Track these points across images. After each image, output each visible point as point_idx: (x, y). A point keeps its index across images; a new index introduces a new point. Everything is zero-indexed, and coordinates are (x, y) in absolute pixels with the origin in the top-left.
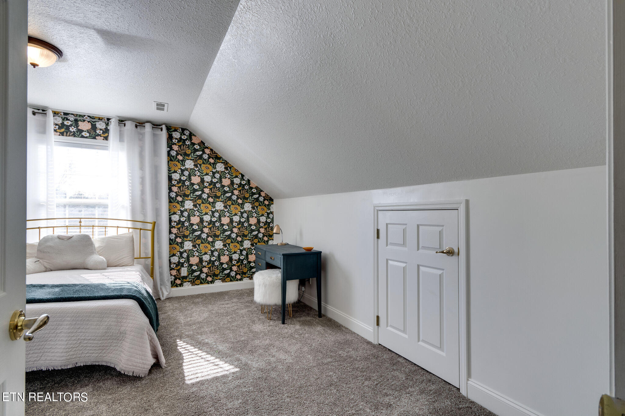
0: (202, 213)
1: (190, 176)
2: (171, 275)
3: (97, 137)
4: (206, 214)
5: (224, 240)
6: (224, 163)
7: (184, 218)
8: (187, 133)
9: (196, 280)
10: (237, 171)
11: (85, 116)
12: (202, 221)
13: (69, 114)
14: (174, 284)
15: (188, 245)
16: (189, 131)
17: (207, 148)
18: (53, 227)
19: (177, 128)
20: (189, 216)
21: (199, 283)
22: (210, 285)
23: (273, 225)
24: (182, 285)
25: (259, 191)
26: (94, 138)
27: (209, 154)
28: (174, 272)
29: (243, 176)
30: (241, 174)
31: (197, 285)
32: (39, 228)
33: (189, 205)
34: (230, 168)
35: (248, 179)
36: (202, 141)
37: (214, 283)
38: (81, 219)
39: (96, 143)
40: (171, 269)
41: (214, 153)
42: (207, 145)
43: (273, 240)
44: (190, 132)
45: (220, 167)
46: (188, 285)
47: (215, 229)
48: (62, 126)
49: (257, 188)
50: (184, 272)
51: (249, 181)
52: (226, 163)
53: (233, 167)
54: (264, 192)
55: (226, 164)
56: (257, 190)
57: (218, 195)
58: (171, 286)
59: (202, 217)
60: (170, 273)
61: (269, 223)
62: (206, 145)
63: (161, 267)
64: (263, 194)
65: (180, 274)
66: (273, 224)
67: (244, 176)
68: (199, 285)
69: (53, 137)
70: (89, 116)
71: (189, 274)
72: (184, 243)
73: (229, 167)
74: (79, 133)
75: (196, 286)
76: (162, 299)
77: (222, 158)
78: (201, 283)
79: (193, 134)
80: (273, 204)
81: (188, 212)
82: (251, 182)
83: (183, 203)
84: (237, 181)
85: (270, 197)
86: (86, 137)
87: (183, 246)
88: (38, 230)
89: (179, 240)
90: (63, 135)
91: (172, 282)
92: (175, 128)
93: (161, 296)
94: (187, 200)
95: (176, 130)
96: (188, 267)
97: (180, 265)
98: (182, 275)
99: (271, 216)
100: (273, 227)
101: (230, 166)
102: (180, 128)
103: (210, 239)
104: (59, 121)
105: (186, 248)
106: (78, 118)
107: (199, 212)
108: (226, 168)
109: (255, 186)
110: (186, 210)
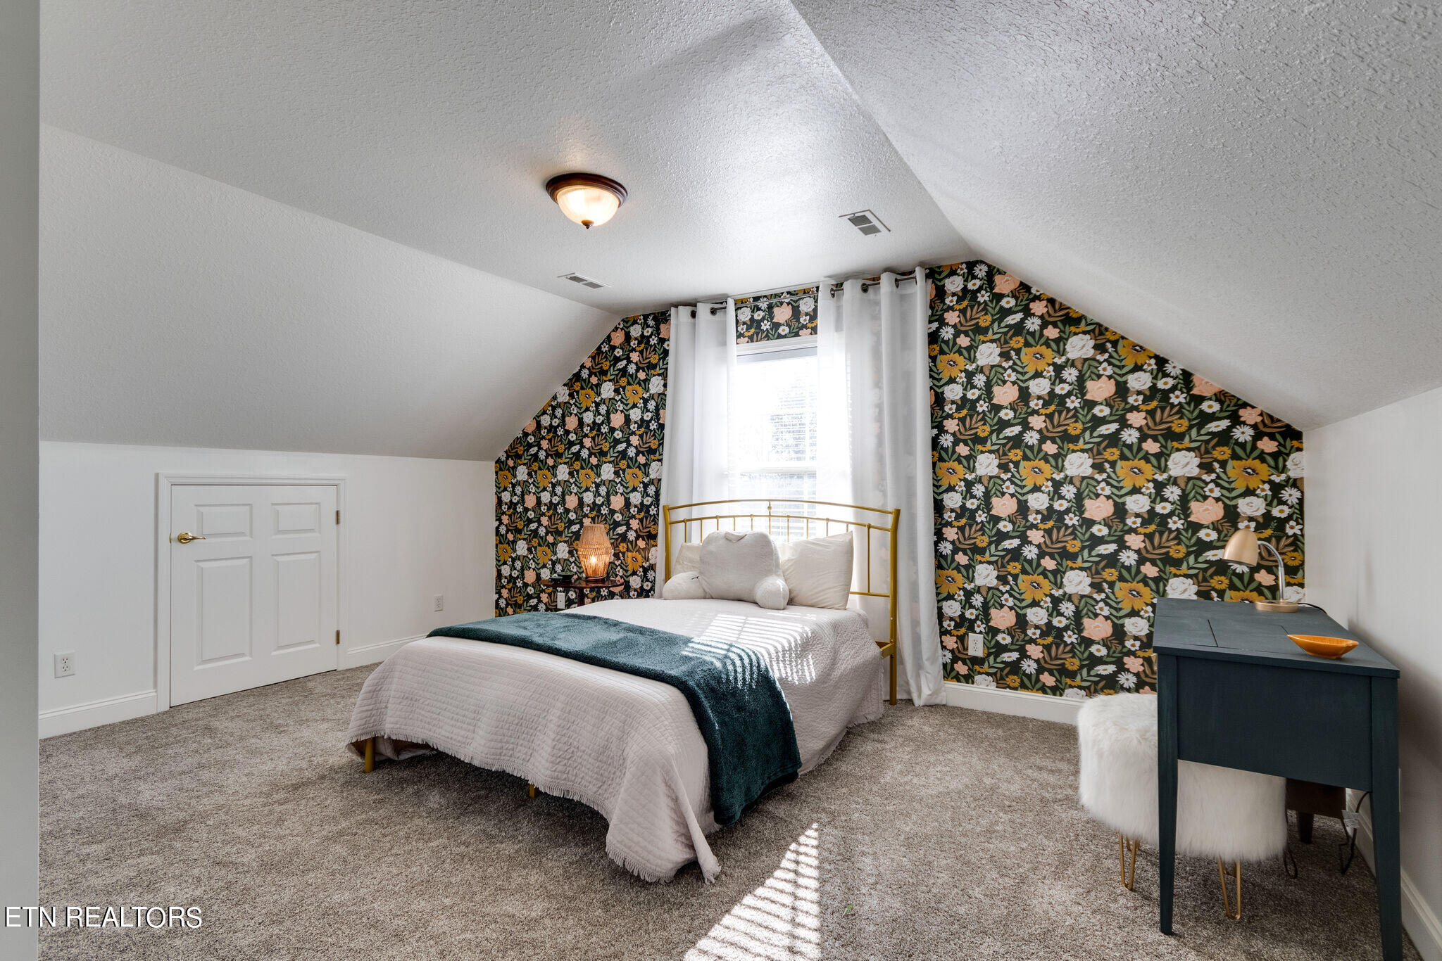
0: (1024, 486)
1: (988, 386)
2: (944, 647)
3: (801, 332)
4: (1036, 489)
5: (1093, 572)
6: (1093, 331)
7: (975, 501)
8: (981, 271)
9: (1009, 676)
10: (1139, 349)
11: (782, 293)
12: (1023, 508)
13: (760, 297)
14: (949, 672)
15: (985, 575)
16: (986, 264)
17: (1038, 298)
18: (734, 517)
19: (955, 265)
20: (987, 496)
21: (1017, 684)
22: (1050, 699)
23: (1301, 530)
24: (970, 681)
25: (1232, 406)
26: (797, 335)
27: (1043, 314)
28: (951, 642)
29: (1161, 361)
30: (1156, 357)
31: (1011, 688)
32: (716, 517)
33: (987, 464)
34: (1115, 344)
35: (1182, 370)
36: (1022, 284)
37: (1061, 695)
38: (772, 503)
39: (800, 343)
40: (944, 632)
41: (1061, 309)
42: (1038, 291)
43: (1302, 585)
44: (989, 266)
45: (1080, 346)
46: (987, 683)
47: (1065, 536)
48: (753, 323)
49: (1221, 397)
50: (976, 646)
51: (1187, 377)
52: (1099, 331)
53: (1123, 338)
54: (1253, 407)
55: (1101, 334)
56: (1222, 403)
57: (1074, 433)
58: (944, 677)
59: (1024, 498)
60: (942, 642)
61: (1282, 523)
62: (1033, 291)
63: (915, 623)
64: (1249, 416)
65: (966, 649)
66: (1300, 527)
67: (1166, 361)
68: (1016, 689)
69: (737, 349)
70: (788, 293)
71: (989, 655)
72: (975, 567)
73: (1109, 341)
74: (774, 333)
75: (1008, 690)
76: (917, 702)
77: (1085, 318)
78: (1023, 686)
79: (998, 270)
80: (1300, 449)
81: (986, 483)
82: (1195, 380)
83: (972, 461)
84: (1137, 382)
85: (1288, 426)
86: (785, 337)
87: (973, 576)
88: (715, 520)
89: (962, 559)
90: (752, 341)
91: (945, 665)
92: (951, 269)
93: (915, 696)
94: (982, 452)
95: (953, 273)
96: (987, 633)
97: (966, 624)
98: (971, 652)
99: (1290, 495)
100: (1302, 535)
101: (1112, 338)
102: (962, 263)
103: (1049, 564)
104: (745, 315)
105: (979, 581)
106: (774, 300)
107: (1016, 485)
108: (1100, 348)
109: (1216, 390)
110: (979, 480)
